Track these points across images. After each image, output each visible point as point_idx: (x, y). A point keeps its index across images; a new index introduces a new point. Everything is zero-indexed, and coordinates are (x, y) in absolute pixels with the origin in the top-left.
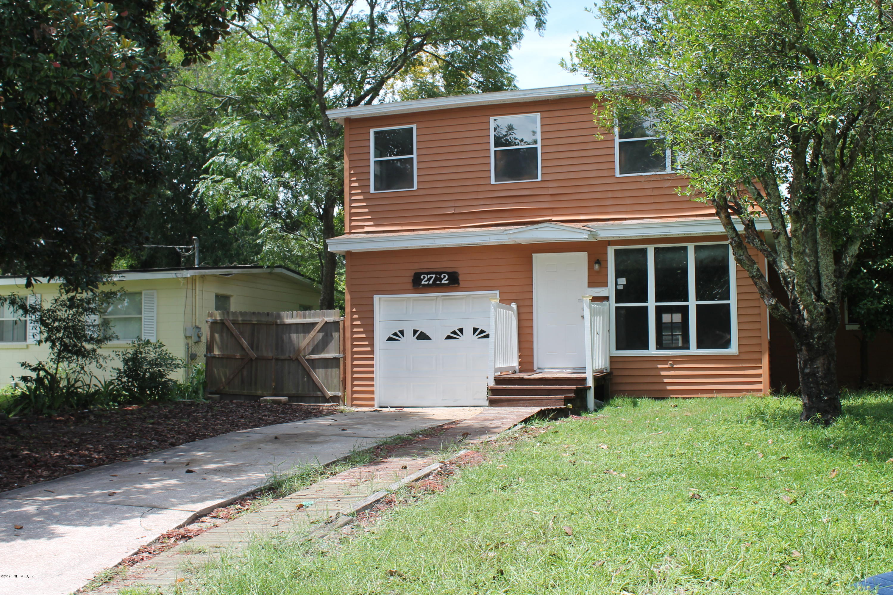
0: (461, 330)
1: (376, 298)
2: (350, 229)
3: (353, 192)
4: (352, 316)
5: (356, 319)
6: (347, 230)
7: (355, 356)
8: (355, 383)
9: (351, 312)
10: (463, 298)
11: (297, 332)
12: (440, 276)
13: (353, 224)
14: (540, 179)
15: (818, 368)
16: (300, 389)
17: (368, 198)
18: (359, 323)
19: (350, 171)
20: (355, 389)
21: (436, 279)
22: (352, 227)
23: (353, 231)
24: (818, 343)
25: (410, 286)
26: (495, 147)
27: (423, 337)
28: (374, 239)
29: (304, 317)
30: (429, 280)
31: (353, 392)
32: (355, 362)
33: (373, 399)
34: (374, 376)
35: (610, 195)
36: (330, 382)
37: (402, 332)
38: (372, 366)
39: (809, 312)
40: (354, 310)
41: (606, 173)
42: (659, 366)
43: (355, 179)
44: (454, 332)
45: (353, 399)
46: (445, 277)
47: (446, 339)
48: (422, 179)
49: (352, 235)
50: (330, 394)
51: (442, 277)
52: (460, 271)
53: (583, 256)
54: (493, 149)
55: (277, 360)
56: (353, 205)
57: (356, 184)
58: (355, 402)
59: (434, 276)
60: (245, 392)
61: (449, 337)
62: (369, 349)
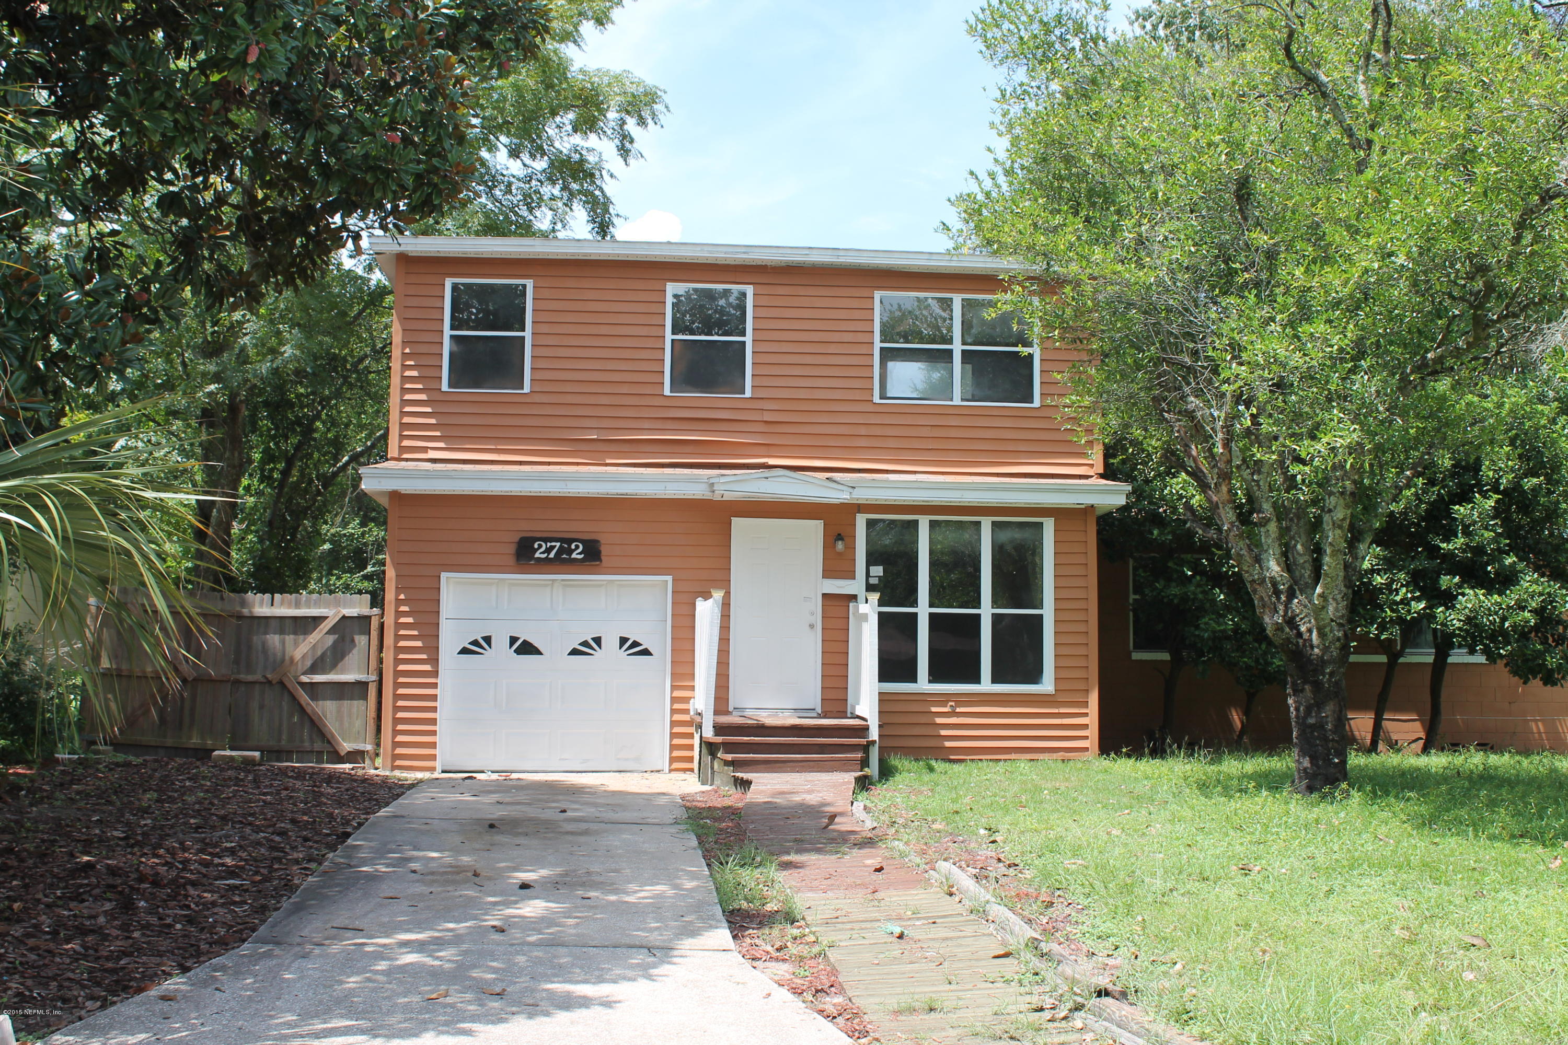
0: (598, 640)
1: (444, 575)
2: (401, 453)
3: (407, 386)
4: (397, 606)
5: (405, 614)
6: (393, 451)
7: (401, 680)
8: (400, 727)
9: (397, 600)
10: (600, 586)
11: (282, 632)
12: (570, 546)
13: (406, 443)
14: (748, 394)
15: (1327, 717)
16: (284, 737)
17: (436, 399)
18: (410, 620)
19: (403, 349)
20: (400, 738)
21: (561, 551)
22: (403, 449)
23: (405, 456)
24: (1329, 680)
25: (511, 561)
26: (673, 333)
27: (527, 649)
28: (453, 473)
29: (298, 605)
30: (548, 550)
31: (396, 745)
32: (401, 691)
33: (433, 757)
34: (437, 716)
35: (863, 431)
36: (346, 724)
37: (488, 640)
38: (434, 698)
39: (1321, 634)
40: (402, 597)
41: (857, 395)
42: (934, 709)
43: (412, 363)
44: (585, 644)
45: (395, 757)
46: (577, 547)
47: (570, 654)
48: (540, 375)
49: (403, 463)
50: (346, 746)
51: (573, 547)
52: (603, 539)
53: (815, 528)
54: (669, 337)
55: (238, 682)
56: (407, 409)
57: (415, 373)
58: (398, 763)
59: (558, 544)
60: (169, 742)
61: (575, 652)
62: (427, 668)
